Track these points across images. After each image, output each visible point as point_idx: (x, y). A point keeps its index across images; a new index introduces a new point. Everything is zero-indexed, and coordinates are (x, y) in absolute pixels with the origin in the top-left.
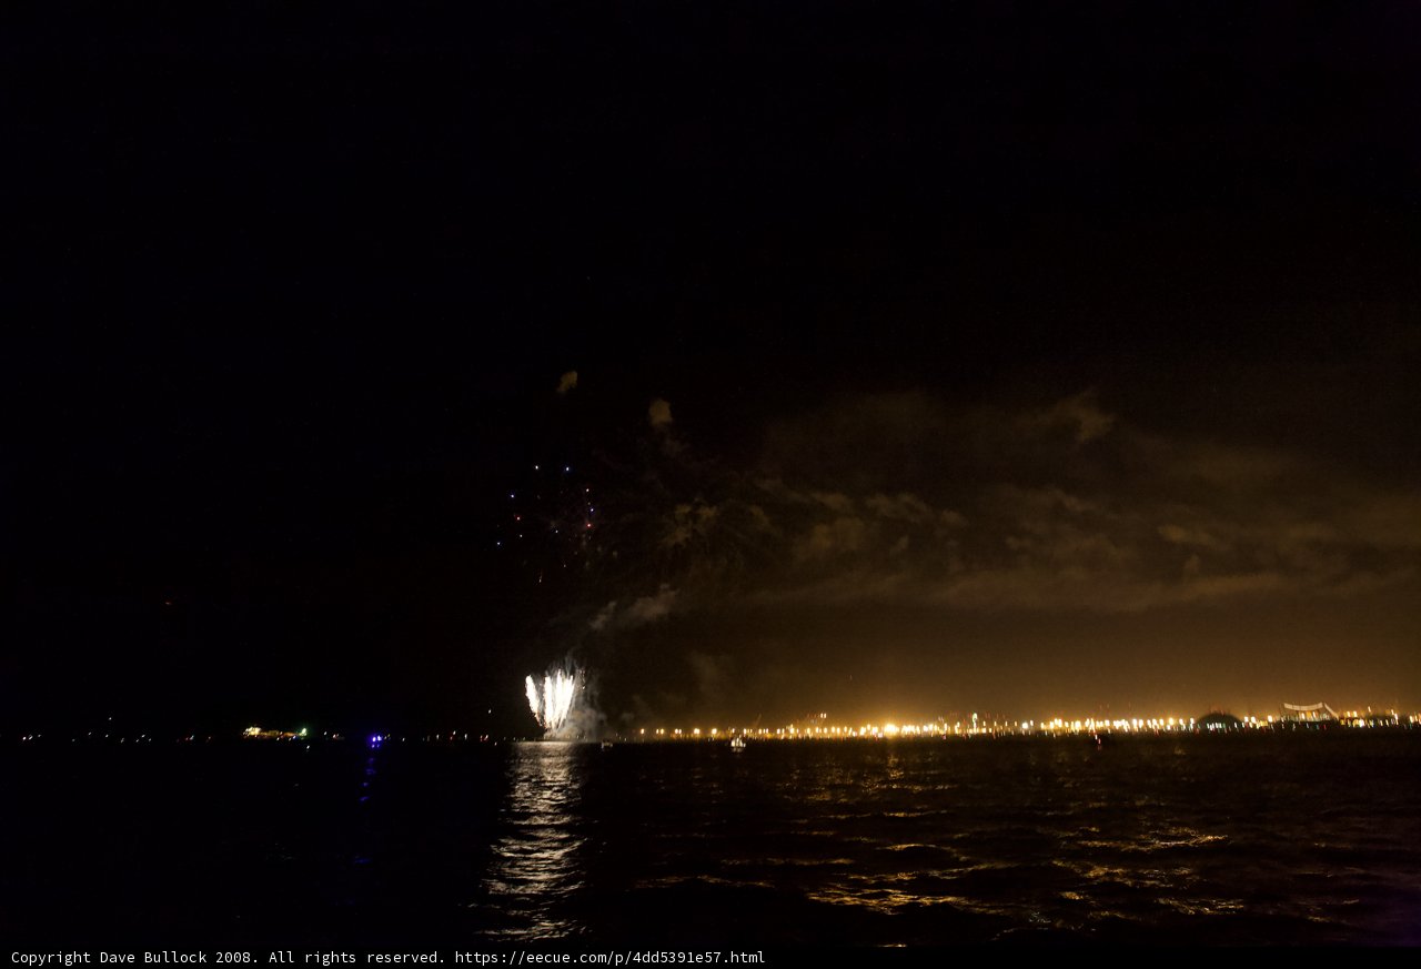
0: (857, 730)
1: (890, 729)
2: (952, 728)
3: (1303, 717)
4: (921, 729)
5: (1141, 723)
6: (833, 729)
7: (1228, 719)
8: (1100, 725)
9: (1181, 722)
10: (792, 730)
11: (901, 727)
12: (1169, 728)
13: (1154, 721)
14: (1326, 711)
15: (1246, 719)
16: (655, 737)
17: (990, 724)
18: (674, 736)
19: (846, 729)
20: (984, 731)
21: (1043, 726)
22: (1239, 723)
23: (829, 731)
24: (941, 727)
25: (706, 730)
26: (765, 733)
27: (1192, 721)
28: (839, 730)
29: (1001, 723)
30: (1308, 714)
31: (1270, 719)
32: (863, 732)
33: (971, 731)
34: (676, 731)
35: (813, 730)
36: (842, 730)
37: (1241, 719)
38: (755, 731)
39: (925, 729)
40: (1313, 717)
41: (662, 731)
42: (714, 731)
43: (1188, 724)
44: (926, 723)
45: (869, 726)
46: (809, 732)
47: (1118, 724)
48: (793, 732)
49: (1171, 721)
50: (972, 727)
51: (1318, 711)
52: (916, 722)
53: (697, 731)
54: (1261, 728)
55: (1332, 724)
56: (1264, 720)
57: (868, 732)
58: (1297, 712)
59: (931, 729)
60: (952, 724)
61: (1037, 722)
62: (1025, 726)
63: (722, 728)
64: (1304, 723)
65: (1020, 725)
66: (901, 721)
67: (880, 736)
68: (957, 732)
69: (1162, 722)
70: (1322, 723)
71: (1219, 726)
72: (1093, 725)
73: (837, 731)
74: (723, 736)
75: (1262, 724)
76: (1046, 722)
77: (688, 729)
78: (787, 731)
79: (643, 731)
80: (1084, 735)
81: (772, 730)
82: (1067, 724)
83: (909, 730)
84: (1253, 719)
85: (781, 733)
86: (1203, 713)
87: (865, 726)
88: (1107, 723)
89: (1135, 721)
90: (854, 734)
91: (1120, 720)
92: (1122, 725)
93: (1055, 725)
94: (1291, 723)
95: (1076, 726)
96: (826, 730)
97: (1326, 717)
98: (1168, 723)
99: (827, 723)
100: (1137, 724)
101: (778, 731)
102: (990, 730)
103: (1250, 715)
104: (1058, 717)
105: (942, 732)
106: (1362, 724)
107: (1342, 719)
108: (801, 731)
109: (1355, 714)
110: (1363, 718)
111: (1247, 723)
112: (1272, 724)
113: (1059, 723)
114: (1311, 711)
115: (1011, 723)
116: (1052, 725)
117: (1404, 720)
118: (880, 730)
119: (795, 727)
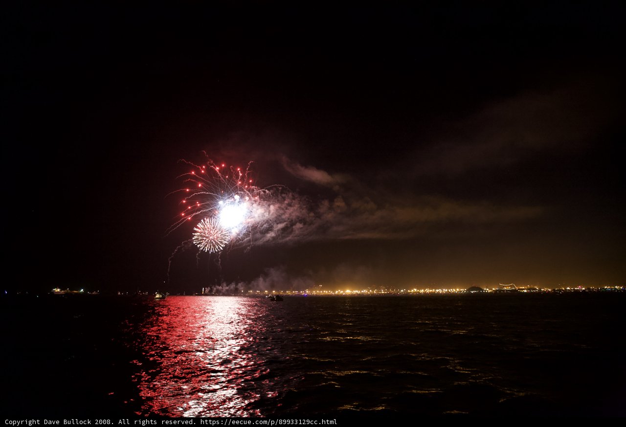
0: (334, 292)
1: (348, 292)
2: (373, 292)
3: (505, 288)
5: (446, 290)
6: (324, 291)
7: (479, 289)
8: (431, 291)
9: (461, 290)
10: (307, 292)
11: (352, 291)
12: (457, 292)
13: (451, 290)
14: (514, 287)
15: (485, 289)
17: (388, 289)
18: (256, 293)
19: (330, 291)
20: (386, 292)
21: (409, 291)
22: (483, 291)
23: (323, 292)
24: (369, 291)
25: (270, 291)
26: (296, 293)
27: (466, 290)
29: (393, 290)
30: (507, 288)
31: (494, 289)
32: (337, 292)
33: (380, 293)
35: (316, 292)
36: (328, 292)
37: (483, 289)
38: (292, 292)
39: (362, 292)
40: (509, 288)
41: (251, 291)
42: (274, 292)
44: (362, 290)
46: (314, 293)
47: (437, 291)
49: (458, 290)
50: (381, 291)
51: (511, 286)
52: (358, 289)
53: (266, 291)
54: (490, 292)
55: (515, 290)
56: (492, 290)
58: (504, 286)
59: (365, 291)
60: (373, 290)
61: (407, 290)
62: (402, 291)
63: (278, 291)
64: (504, 290)
65: (400, 290)
66: (353, 289)
67: (344, 294)
68: (375, 292)
69: (454, 290)
70: (512, 290)
71: (475, 291)
72: (428, 291)
73: (326, 292)
74: (277, 294)
76: (410, 290)
78: (305, 292)
80: (425, 293)
81: (299, 292)
82: (418, 290)
83: (356, 292)
84: (487, 289)
86: (471, 287)
87: (338, 291)
88: (434, 290)
89: (444, 290)
90: (333, 294)
94: (500, 291)
95: (422, 291)
96: (321, 292)
98: (455, 291)
99: (322, 289)
100: (445, 290)
101: (301, 292)
102: (388, 293)
105: (369, 293)
106: (525, 291)
107: (519, 289)
108: (311, 292)
109: (523, 288)
110: (526, 289)
111: (485, 291)
112: (494, 291)
113: (415, 290)
114: (508, 286)
115: (397, 290)
116: (412, 291)
117: (540, 290)
118: (344, 292)
119: (308, 290)
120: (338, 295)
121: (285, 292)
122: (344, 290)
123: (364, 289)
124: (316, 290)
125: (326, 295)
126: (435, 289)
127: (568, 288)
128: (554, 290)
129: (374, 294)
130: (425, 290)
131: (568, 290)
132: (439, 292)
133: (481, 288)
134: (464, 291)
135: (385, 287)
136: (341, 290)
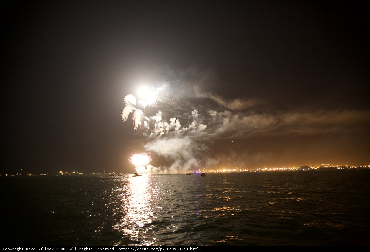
0: (216, 171)
1: (224, 170)
4: (232, 170)
5: (286, 168)
6: (210, 171)
7: (308, 167)
8: (276, 169)
9: (296, 168)
10: (200, 171)
11: (227, 170)
12: (293, 170)
13: (289, 168)
14: (331, 166)
15: (312, 167)
17: (249, 168)
18: (170, 172)
19: (213, 170)
20: (248, 170)
21: (262, 169)
22: (310, 168)
23: (209, 171)
24: (237, 170)
28: (211, 171)
29: (252, 169)
30: (327, 166)
31: (317, 167)
32: (217, 171)
35: (205, 171)
36: (212, 171)
37: (310, 167)
45: (219, 170)
47: (280, 169)
49: (294, 168)
50: (245, 170)
51: (329, 165)
52: (231, 168)
55: (332, 168)
56: (316, 168)
57: (219, 171)
58: (324, 165)
59: (235, 170)
60: (239, 169)
61: (261, 168)
62: (258, 169)
64: (326, 168)
65: (256, 169)
68: (241, 170)
69: (291, 168)
70: (330, 168)
71: (305, 169)
72: (274, 169)
76: (263, 168)
78: (199, 171)
82: (268, 169)
83: (229, 171)
84: (313, 168)
86: (302, 166)
87: (218, 170)
88: (278, 168)
89: (285, 168)
92: (281, 169)
93: (265, 169)
94: (323, 168)
95: (270, 169)
96: (208, 171)
99: (208, 169)
100: (285, 169)
103: (313, 167)
105: (237, 171)
106: (339, 168)
107: (334, 167)
108: (202, 171)
109: (337, 166)
110: (340, 167)
111: (312, 168)
112: (318, 168)
113: (266, 169)
114: (327, 165)
115: (254, 169)
116: (264, 169)
117: (349, 167)
118: (222, 171)
119: (200, 170)
120: (218, 173)
122: (222, 169)
123: (234, 169)
125: (211, 173)
130: (272, 169)
132: (281, 170)
134: (297, 169)
135: (247, 167)
136: (220, 170)
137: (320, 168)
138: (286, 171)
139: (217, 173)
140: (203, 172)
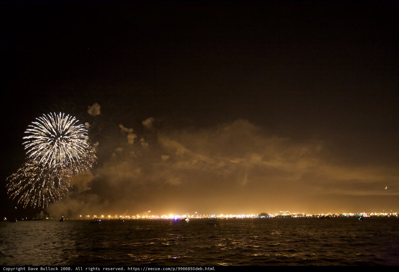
0: (160, 216)
1: (171, 216)
2: (191, 217)
3: (283, 215)
4: (181, 216)
6: (152, 216)
8: (233, 216)
9: (254, 215)
12: (251, 217)
13: (248, 215)
14: (289, 213)
15: (270, 215)
16: (87, 219)
17: (202, 214)
18: (94, 218)
19: (156, 216)
20: (200, 217)
21: (217, 216)
22: (269, 216)
23: (151, 217)
24: (187, 216)
25: (106, 215)
26: (128, 217)
27: (257, 215)
29: (206, 215)
30: (285, 214)
31: (276, 215)
32: (162, 217)
33: (196, 217)
34: (95, 216)
36: (155, 217)
38: (125, 216)
41: (89, 216)
42: (109, 216)
43: (256, 216)
44: (182, 215)
45: (164, 215)
46: (144, 217)
48: (138, 217)
50: (197, 216)
51: (287, 212)
53: (103, 216)
54: (274, 217)
55: (290, 216)
57: (164, 217)
58: (282, 213)
59: (185, 216)
60: (191, 215)
61: (216, 215)
62: (213, 216)
63: (112, 215)
64: (283, 216)
65: (211, 215)
67: (168, 218)
70: (288, 216)
71: (263, 217)
72: (231, 216)
73: (154, 217)
75: (274, 216)
76: (219, 215)
77: (99, 215)
78: (136, 216)
79: (81, 216)
80: (229, 219)
81: (131, 216)
82: (224, 216)
83: (177, 217)
84: (272, 215)
85: (134, 217)
86: (261, 213)
87: (163, 215)
88: (235, 215)
90: (159, 218)
91: (239, 215)
93: (221, 216)
94: (281, 216)
95: (227, 216)
96: (150, 216)
97: (288, 214)
98: (252, 215)
99: (150, 214)
100: (243, 216)
101: (133, 216)
102: (202, 217)
104: (222, 214)
106: (296, 216)
107: (292, 215)
108: (142, 216)
109: (295, 214)
110: (296, 215)
115: (208, 215)
117: (305, 215)
119: (139, 215)
120: (163, 219)
121: (118, 216)
124: (145, 215)
125: (153, 219)
126: (237, 215)
127: (322, 215)
128: (314, 216)
129: (191, 219)
130: (229, 215)
131: (322, 216)
133: (268, 214)
135: (200, 213)
136: (166, 215)
137: (278, 216)
138: (244, 218)
139: (161, 219)
140: (142, 218)
